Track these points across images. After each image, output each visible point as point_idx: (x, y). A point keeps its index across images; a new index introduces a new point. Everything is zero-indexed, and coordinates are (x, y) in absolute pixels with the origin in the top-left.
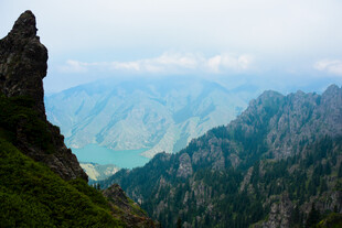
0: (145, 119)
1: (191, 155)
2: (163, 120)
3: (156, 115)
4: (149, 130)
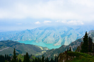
0: (54, 36)
1: (72, 46)
2: (58, 37)
3: (57, 35)
4: (55, 39)
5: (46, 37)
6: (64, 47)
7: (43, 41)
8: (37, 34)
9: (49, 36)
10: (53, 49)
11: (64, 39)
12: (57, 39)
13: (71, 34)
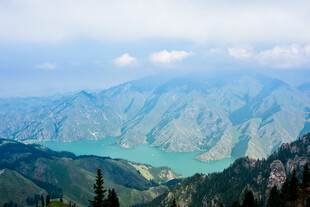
0: (199, 119)
1: (284, 163)
2: (219, 121)
3: (211, 115)
4: (203, 131)
5: (163, 124)
6: (247, 165)
7: (151, 139)
8: (126, 111)
9: (177, 117)
10: (198, 176)
11: (244, 131)
12: (214, 129)
13: (276, 108)
